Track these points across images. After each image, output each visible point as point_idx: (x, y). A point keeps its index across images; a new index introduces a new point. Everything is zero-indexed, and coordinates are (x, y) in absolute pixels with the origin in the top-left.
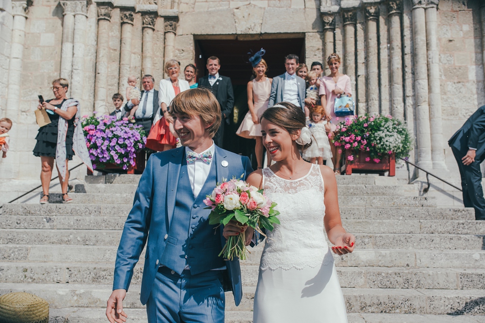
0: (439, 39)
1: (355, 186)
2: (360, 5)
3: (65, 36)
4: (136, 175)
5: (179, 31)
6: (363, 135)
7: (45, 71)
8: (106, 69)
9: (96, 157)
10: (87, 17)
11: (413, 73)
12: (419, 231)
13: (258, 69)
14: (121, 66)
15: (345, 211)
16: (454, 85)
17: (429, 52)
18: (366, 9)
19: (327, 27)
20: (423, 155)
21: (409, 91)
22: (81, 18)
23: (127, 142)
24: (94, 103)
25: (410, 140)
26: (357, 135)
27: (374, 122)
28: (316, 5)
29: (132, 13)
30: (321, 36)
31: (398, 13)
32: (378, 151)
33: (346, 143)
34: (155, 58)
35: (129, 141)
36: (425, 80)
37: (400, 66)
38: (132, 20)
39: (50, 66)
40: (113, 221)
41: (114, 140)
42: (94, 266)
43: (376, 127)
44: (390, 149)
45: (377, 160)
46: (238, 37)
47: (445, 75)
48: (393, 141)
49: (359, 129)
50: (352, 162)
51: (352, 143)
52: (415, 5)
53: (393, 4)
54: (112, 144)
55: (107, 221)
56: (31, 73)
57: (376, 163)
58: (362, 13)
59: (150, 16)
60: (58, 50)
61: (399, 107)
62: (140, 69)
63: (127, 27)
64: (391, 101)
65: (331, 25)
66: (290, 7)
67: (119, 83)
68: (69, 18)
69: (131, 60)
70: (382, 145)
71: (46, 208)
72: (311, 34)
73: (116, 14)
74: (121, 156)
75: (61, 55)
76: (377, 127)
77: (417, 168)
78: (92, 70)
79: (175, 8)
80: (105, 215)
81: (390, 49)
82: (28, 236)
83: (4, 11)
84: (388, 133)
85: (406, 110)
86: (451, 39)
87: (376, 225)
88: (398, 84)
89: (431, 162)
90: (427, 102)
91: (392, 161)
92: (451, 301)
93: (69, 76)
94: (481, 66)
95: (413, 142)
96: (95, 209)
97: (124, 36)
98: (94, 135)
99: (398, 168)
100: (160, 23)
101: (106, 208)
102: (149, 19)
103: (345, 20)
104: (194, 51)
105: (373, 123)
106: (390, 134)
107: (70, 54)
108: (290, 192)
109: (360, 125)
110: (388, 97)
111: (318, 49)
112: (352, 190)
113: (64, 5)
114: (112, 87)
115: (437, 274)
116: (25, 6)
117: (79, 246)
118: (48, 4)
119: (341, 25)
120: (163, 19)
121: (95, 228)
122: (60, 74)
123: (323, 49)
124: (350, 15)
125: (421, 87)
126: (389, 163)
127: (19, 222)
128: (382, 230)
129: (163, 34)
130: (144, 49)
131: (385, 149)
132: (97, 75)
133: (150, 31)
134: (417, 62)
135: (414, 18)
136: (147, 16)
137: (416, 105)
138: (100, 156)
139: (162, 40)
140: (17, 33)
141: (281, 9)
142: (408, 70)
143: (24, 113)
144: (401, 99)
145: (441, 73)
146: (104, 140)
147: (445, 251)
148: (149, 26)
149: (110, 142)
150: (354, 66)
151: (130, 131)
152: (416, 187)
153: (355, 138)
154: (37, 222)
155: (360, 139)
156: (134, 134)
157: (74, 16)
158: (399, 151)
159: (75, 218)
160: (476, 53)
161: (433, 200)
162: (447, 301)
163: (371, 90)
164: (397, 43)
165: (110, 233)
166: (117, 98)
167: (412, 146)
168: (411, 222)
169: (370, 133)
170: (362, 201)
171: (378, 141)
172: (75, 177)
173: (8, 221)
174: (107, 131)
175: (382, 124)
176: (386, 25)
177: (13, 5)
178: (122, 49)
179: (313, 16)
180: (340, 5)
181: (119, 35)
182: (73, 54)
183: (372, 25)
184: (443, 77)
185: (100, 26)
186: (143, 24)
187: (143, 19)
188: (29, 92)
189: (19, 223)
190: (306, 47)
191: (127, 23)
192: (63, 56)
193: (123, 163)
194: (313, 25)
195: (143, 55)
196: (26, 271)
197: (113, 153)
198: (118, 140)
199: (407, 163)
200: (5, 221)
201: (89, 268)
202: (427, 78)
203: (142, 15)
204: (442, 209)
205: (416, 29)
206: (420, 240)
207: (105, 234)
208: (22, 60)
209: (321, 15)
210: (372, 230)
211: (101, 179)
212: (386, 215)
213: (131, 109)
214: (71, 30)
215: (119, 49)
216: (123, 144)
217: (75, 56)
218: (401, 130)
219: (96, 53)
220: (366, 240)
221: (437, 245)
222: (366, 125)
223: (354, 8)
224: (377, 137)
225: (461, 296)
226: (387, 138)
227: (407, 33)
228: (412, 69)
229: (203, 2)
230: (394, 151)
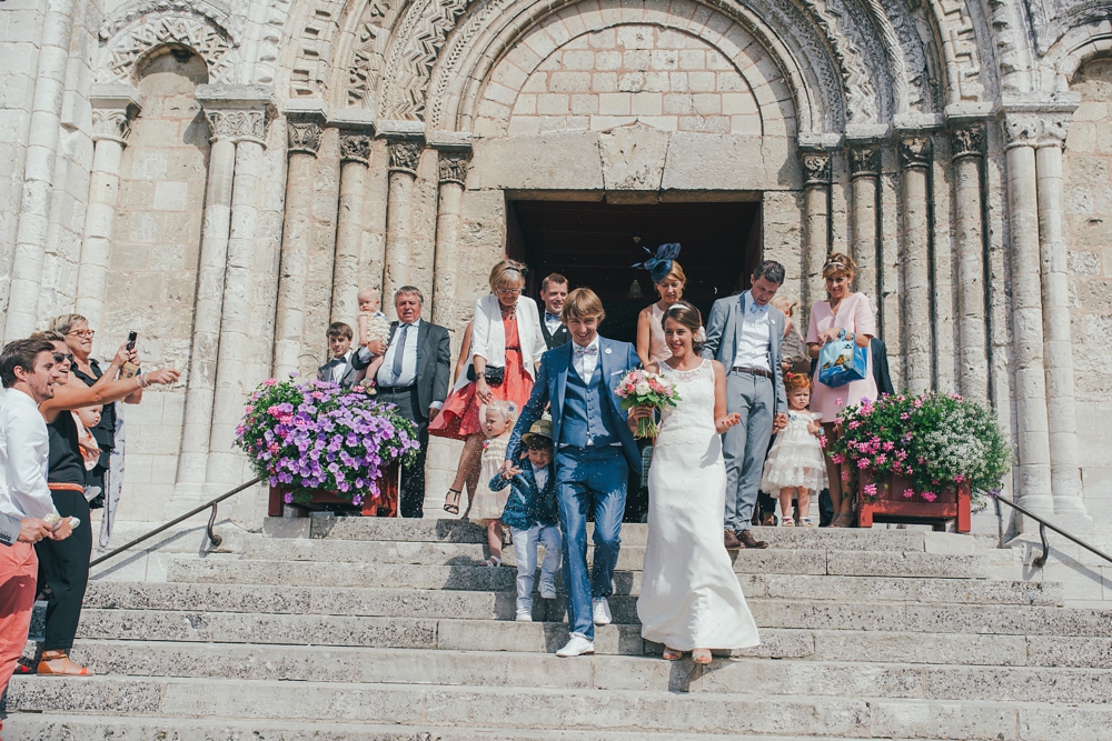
0: (1068, 218)
1: (880, 553)
2: (890, 135)
3: (212, 189)
4: (381, 518)
5: (472, 180)
6: (900, 439)
7: (163, 267)
8: (305, 266)
9: (294, 476)
10: (264, 147)
11: (1009, 293)
12: (1025, 660)
14: (339, 259)
15: (861, 612)
16: (1101, 322)
17: (1044, 246)
18: (901, 145)
19: (814, 180)
20: (1032, 480)
21: (1000, 334)
22: (250, 150)
23: (367, 443)
24: (274, 345)
25: (1002, 452)
26: (884, 439)
27: (923, 410)
28: (788, 129)
29: (368, 139)
30: (799, 199)
31: (975, 155)
32: (933, 475)
33: (862, 455)
34: (417, 242)
35: (370, 442)
36: (1035, 310)
37: (979, 276)
38: (367, 155)
39: (175, 257)
40: (342, 626)
41: (338, 439)
42: (312, 727)
43: (928, 422)
44: (959, 472)
45: (929, 496)
46: (608, 198)
47: (1081, 300)
48: (966, 453)
49: (890, 426)
50: (872, 499)
51: (873, 456)
52: (1012, 140)
53: (963, 134)
54: (332, 448)
55: (329, 626)
56: (131, 273)
57: (927, 501)
58: (892, 151)
59: (408, 147)
60: (195, 221)
61: (976, 368)
62: (380, 266)
63: (355, 171)
64: (960, 354)
65: (821, 175)
66: (728, 132)
67: (332, 299)
68: (223, 150)
69: (362, 243)
70: (942, 463)
71: (185, 592)
72: (775, 195)
73: (331, 142)
74: (351, 475)
75: (202, 231)
76: (931, 422)
77: (1018, 512)
78: (272, 267)
79: (464, 128)
80: (319, 611)
81: (957, 233)
82: (153, 658)
83: (77, 129)
84: (954, 435)
85: (993, 375)
86: (1095, 218)
87: (930, 645)
88: (974, 316)
89: (1050, 498)
90: (1041, 361)
91: (963, 498)
93: (219, 280)
95: (1011, 454)
96: (298, 598)
97: (346, 191)
98: (290, 425)
99: (976, 511)
100: (429, 162)
101: (323, 596)
102: (405, 152)
103: (853, 166)
104: (505, 227)
105: (920, 412)
106: (959, 437)
107: (222, 232)
109: (891, 416)
110: (951, 346)
111: (793, 230)
112: (874, 563)
113: (213, 118)
114: (316, 308)
116: (123, 118)
117: (269, 683)
118: (176, 113)
119: (844, 177)
120: (435, 153)
121: (301, 641)
122: (198, 275)
123: (802, 230)
124: (866, 156)
125: (1028, 324)
126: (957, 502)
127: (128, 624)
128: (944, 657)
129: (436, 186)
130: (391, 221)
131: (948, 471)
132: (283, 279)
133: (406, 180)
134: (1017, 268)
135: (1012, 169)
136: (401, 147)
137: (1016, 366)
138: (305, 475)
139: (433, 200)
140: (100, 181)
141: (707, 136)
142: (998, 284)
144: (981, 351)
145: (1072, 295)
146: (314, 439)
147: (1084, 707)
148: (405, 169)
149: (328, 443)
150: (874, 270)
151: (373, 418)
152: (1017, 554)
153: (882, 445)
154: (169, 625)
155: (891, 447)
156: (381, 426)
157: (236, 145)
158: (978, 476)
159: (256, 618)
161: (1056, 589)
163: (913, 327)
164: (972, 222)
165: (339, 655)
166: (339, 334)
167: (1007, 464)
168: (1007, 640)
169: (915, 433)
170: (898, 589)
171: (934, 454)
172: (226, 518)
173: (104, 623)
174: (321, 417)
175: (942, 415)
176: (947, 181)
177: (95, 116)
178: (342, 220)
179: (780, 153)
180: (842, 132)
181: (336, 189)
182: (230, 231)
183: (916, 181)
184: (1077, 304)
185: (292, 168)
186: (391, 162)
187: (392, 152)
188: (124, 315)
189: (128, 626)
190: (765, 225)
191: (355, 161)
192: (207, 235)
193: (354, 490)
194: (779, 173)
195: (389, 234)
196: (164, 737)
197: (333, 468)
198: (345, 439)
199: (997, 499)
200: (96, 621)
201: (304, 733)
202: (1040, 305)
203: (388, 144)
204: (1074, 611)
205: (1016, 195)
206: (1028, 682)
207: (328, 655)
208: (110, 242)
209: (800, 153)
210: (921, 656)
211: (301, 527)
212: (951, 622)
213: (368, 364)
214: (227, 176)
215: (335, 222)
216: (357, 448)
217: (234, 235)
218: (984, 428)
219: (283, 228)
220: (910, 679)
221: (1064, 693)
222: (905, 416)
223: (876, 140)
224: (930, 444)
226: (953, 447)
227: (995, 201)
228: (1006, 282)
229: (528, 115)
230: (967, 475)
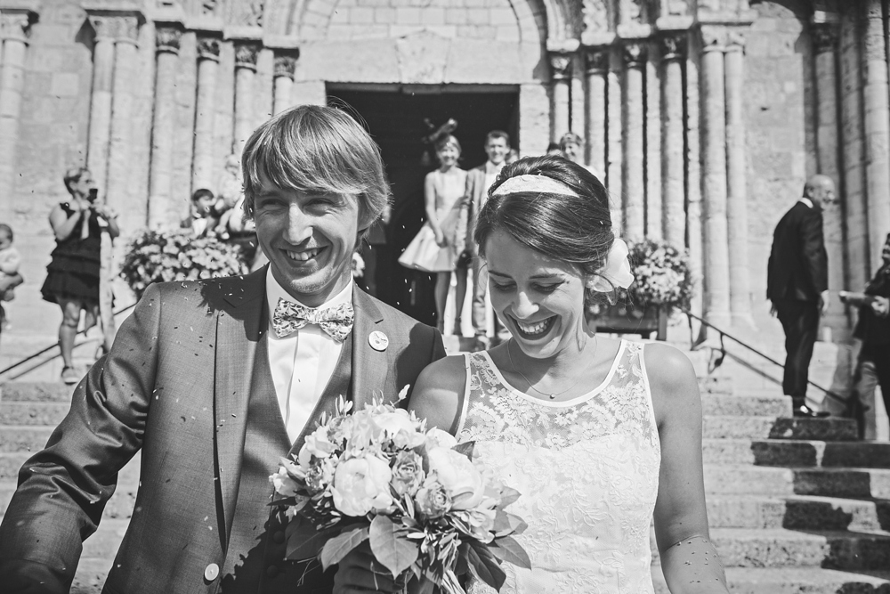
0: (746, 106)
2: (615, 43)
3: (97, 79)
5: (300, 74)
7: (60, 140)
8: (171, 140)
10: (137, 47)
11: (702, 163)
13: (444, 154)
14: (197, 135)
16: (768, 184)
18: (623, 49)
19: (558, 76)
20: (714, 302)
21: (694, 194)
22: (126, 49)
24: (148, 201)
25: (692, 281)
28: (540, 36)
29: (219, 42)
30: (547, 91)
31: (678, 58)
32: (641, 299)
34: (257, 122)
37: (680, 150)
38: (217, 53)
39: (70, 131)
41: (194, 273)
44: (659, 296)
45: (637, 314)
46: (404, 89)
47: (755, 167)
48: (664, 282)
50: (596, 317)
52: (705, 47)
53: (669, 42)
56: (35, 145)
57: (636, 318)
58: (617, 54)
59: (250, 48)
60: (85, 104)
61: (677, 219)
62: (229, 140)
63: (208, 67)
64: (665, 208)
65: (564, 73)
66: (494, 38)
67: (192, 166)
68: (104, 47)
69: (215, 124)
70: (647, 290)
72: (531, 87)
73: (189, 43)
75: (90, 113)
77: (705, 324)
78: (145, 141)
79: (293, 34)
81: (664, 118)
84: (657, 270)
85: (688, 225)
86: (765, 106)
88: (675, 179)
89: (728, 315)
90: (724, 213)
91: (662, 315)
92: (746, 546)
93: (104, 151)
94: (813, 153)
97: (202, 82)
98: (158, 262)
99: (673, 325)
100: (266, 58)
102: (247, 52)
103: (588, 65)
106: (660, 271)
107: (106, 113)
108: (548, 443)
110: (659, 202)
111: (542, 114)
113: (96, 23)
114: (180, 173)
115: (726, 504)
116: (25, 23)
118: (67, 20)
119: (581, 74)
120: (271, 53)
122: (88, 146)
123: (550, 115)
124: (598, 58)
125: (715, 186)
126: (658, 318)
127: (33, 414)
129: (271, 78)
130: (238, 105)
131: (651, 296)
132: (154, 150)
133: (249, 74)
134: (708, 144)
135: (705, 68)
136: (244, 48)
137: (704, 217)
139: (269, 90)
140: (9, 72)
141: (479, 41)
142: (694, 156)
143: (21, 216)
144: (681, 206)
145: (747, 164)
148: (247, 65)
149: (187, 275)
150: (603, 145)
151: (221, 257)
152: (703, 357)
156: (228, 262)
157: (115, 44)
158: (674, 299)
160: (807, 131)
161: (728, 382)
162: (739, 546)
164: (675, 109)
167: (696, 291)
171: (641, 283)
173: (15, 413)
174: (181, 255)
175: (648, 254)
176: (657, 77)
177: (4, 21)
178: (199, 105)
179: (535, 56)
180: (580, 39)
181: (194, 81)
182: (112, 113)
183: (634, 76)
184: (751, 171)
185: (159, 64)
186: (237, 60)
187: (237, 51)
188: (31, 177)
190: (521, 110)
191: (208, 58)
192: (94, 115)
194: (534, 71)
195: (236, 116)
198: (200, 272)
199: (690, 316)
200: (9, 412)
202: (724, 171)
203: (235, 46)
204: (740, 398)
205: (708, 88)
208: (19, 121)
209: (548, 56)
214: (108, 70)
215: (193, 105)
217: (116, 115)
218: (679, 263)
219: (153, 110)
223: (604, 47)
225: (761, 538)
226: (655, 278)
227: (693, 93)
228: (699, 155)
229: (342, 24)
230: (665, 298)
